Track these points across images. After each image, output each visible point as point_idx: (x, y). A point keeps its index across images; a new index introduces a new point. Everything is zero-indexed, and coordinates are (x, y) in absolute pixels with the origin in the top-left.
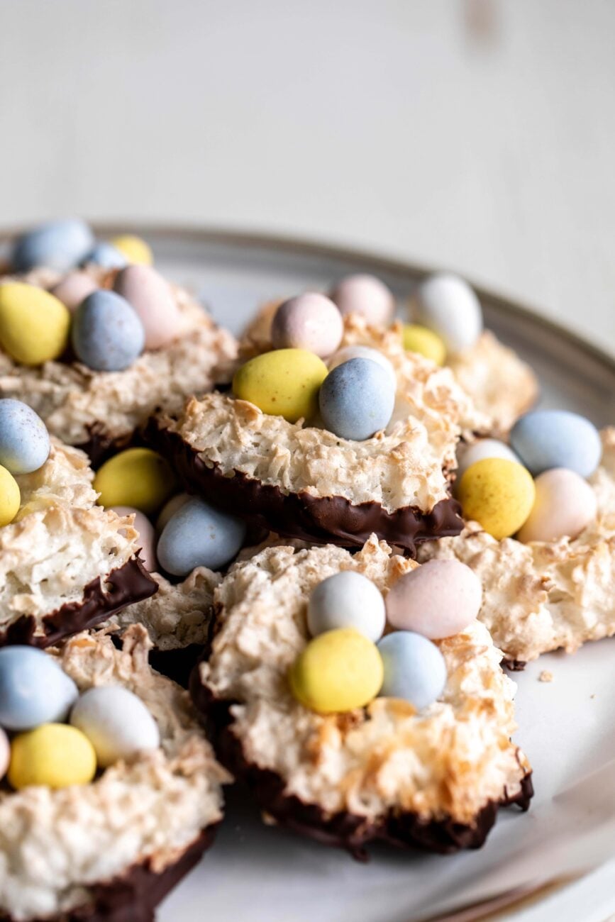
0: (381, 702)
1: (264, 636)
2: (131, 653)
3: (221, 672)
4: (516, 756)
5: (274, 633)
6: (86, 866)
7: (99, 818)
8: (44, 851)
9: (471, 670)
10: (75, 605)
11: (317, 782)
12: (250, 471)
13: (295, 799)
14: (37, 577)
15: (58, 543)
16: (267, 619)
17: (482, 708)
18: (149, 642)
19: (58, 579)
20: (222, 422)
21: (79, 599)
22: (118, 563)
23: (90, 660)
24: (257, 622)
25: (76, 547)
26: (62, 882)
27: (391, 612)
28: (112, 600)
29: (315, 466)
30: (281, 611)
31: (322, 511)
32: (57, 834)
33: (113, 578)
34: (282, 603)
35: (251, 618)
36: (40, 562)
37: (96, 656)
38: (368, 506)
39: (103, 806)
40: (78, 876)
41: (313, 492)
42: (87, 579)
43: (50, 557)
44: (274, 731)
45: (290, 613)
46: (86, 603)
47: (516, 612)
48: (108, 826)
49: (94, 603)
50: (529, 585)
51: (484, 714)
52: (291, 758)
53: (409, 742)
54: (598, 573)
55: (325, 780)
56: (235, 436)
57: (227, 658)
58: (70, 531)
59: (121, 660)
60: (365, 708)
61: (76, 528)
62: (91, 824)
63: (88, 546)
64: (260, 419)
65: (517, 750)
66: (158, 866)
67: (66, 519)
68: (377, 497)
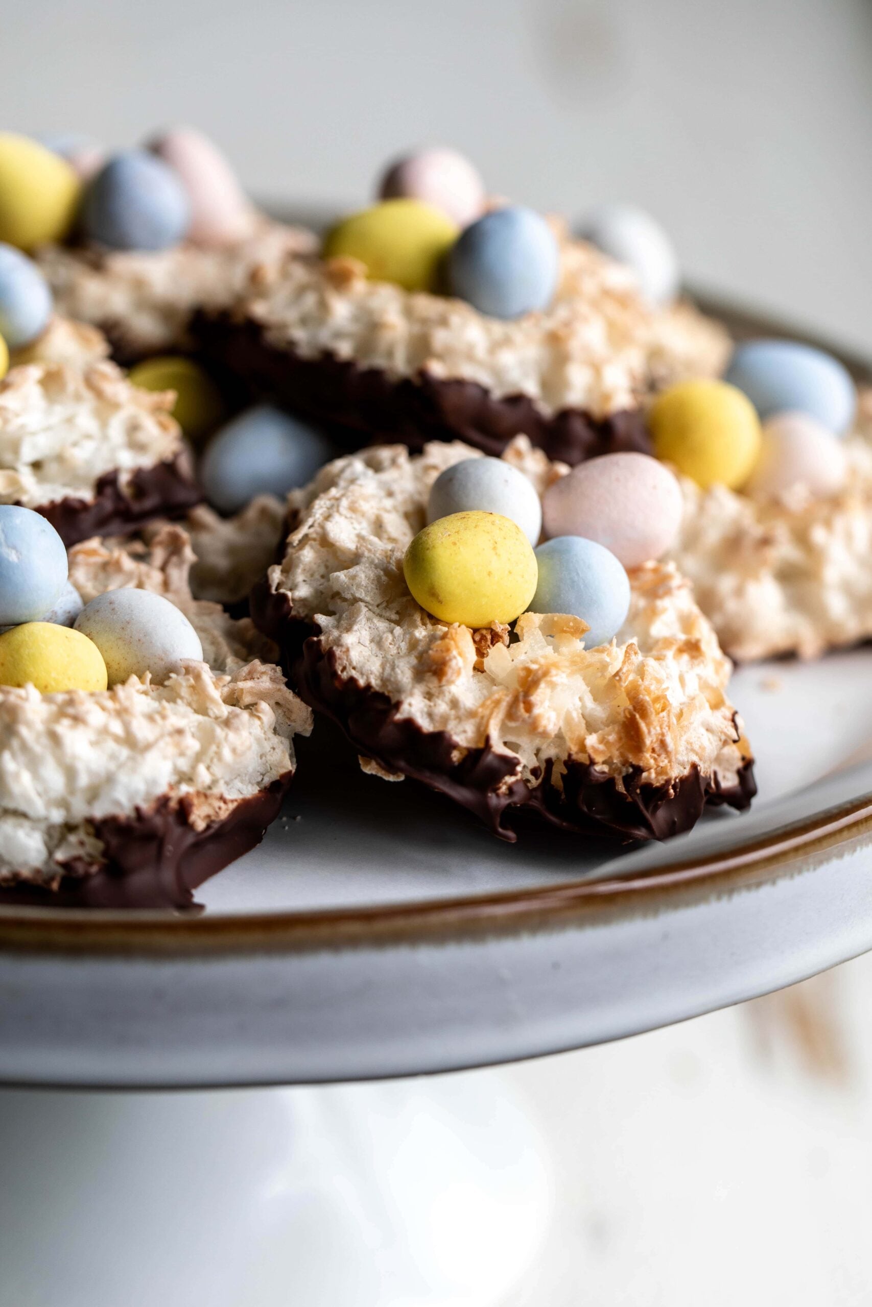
0: (536, 618)
1: (364, 528)
2: (163, 569)
3: (300, 576)
4: (733, 720)
5: (378, 527)
6: (93, 794)
7: (117, 727)
8: (33, 763)
9: (665, 610)
10: (82, 503)
11: (442, 707)
12: (345, 350)
13: (409, 724)
14: (28, 454)
15: (60, 412)
16: (369, 508)
17: (681, 651)
18: (189, 554)
19: (60, 458)
20: (301, 291)
21: (87, 495)
22: (147, 461)
23: (101, 575)
24: (353, 509)
25: (86, 420)
26: (57, 816)
27: (551, 514)
28: (136, 507)
29: (440, 338)
30: (388, 503)
31: (451, 398)
32: (55, 739)
33: (140, 480)
34: (390, 494)
35: (344, 503)
36: (33, 434)
37: (111, 569)
38: (517, 400)
39: (122, 713)
40: (80, 810)
41: (438, 369)
42: (101, 468)
43: (48, 429)
44: (378, 642)
45: (402, 509)
46: (98, 504)
47: (726, 584)
48: (129, 741)
49: (108, 505)
50: (748, 543)
51: (685, 657)
52: (404, 674)
53: (578, 666)
54: (849, 537)
55: (454, 704)
56: (323, 307)
57: (308, 555)
58: (78, 398)
59: (148, 576)
60: (513, 624)
61: (87, 394)
62: (104, 731)
63: (104, 424)
64: (359, 286)
65: (735, 713)
66: (199, 818)
67: (74, 382)
68: (531, 388)
